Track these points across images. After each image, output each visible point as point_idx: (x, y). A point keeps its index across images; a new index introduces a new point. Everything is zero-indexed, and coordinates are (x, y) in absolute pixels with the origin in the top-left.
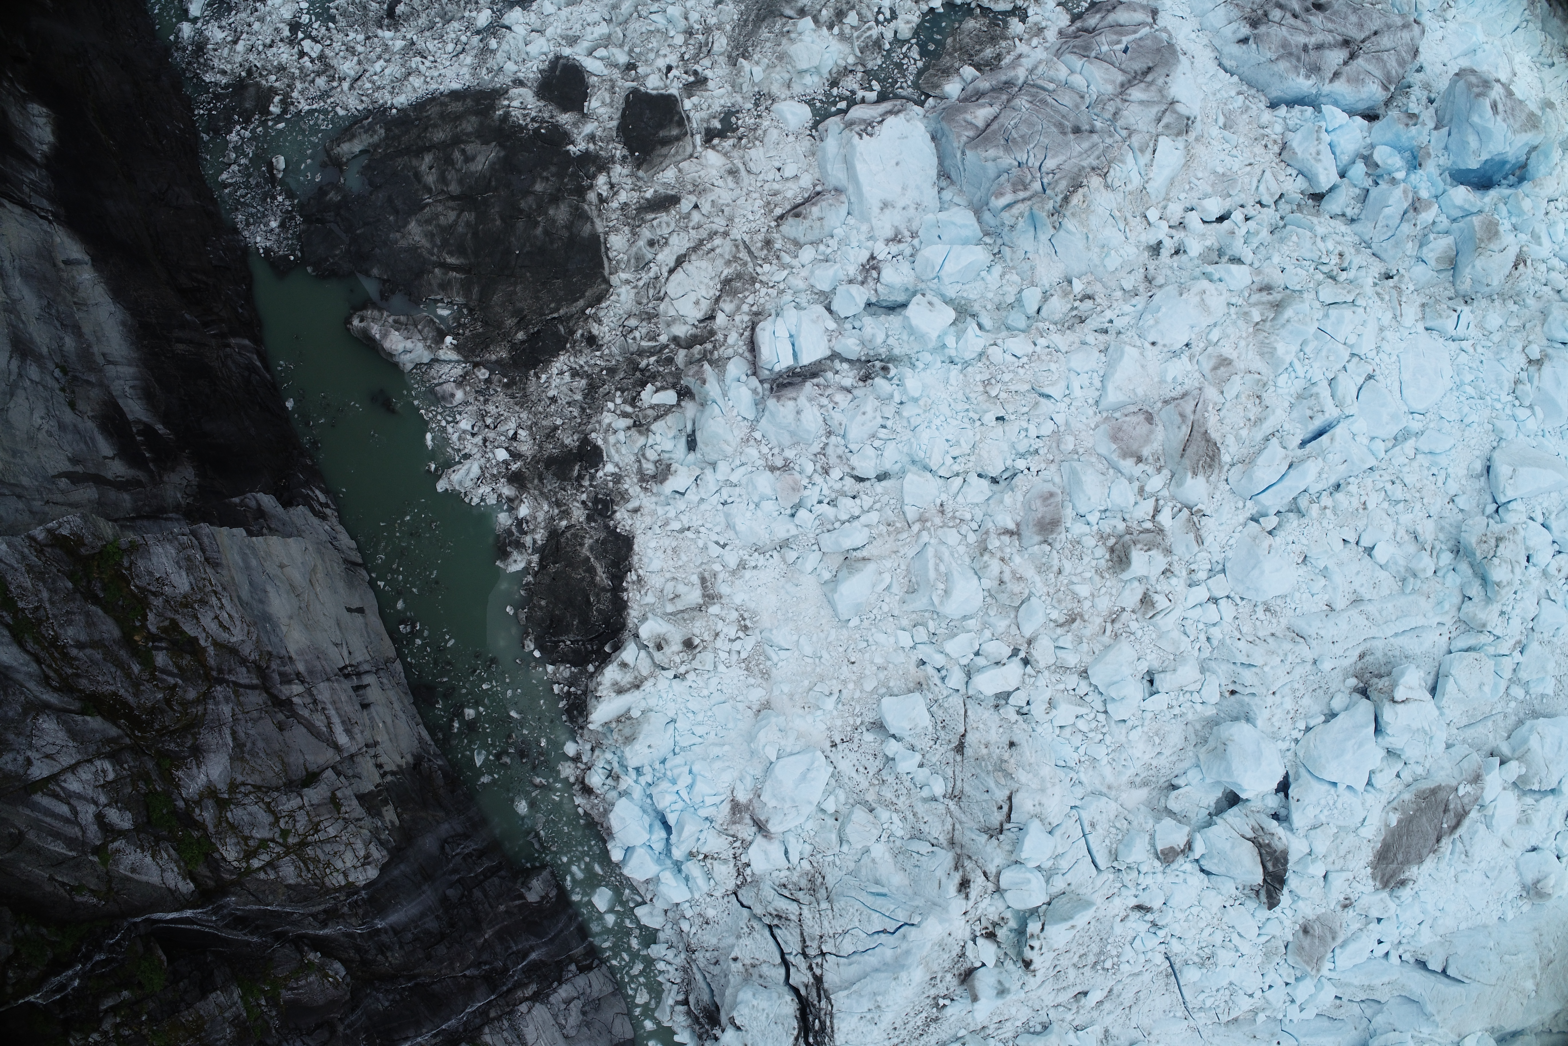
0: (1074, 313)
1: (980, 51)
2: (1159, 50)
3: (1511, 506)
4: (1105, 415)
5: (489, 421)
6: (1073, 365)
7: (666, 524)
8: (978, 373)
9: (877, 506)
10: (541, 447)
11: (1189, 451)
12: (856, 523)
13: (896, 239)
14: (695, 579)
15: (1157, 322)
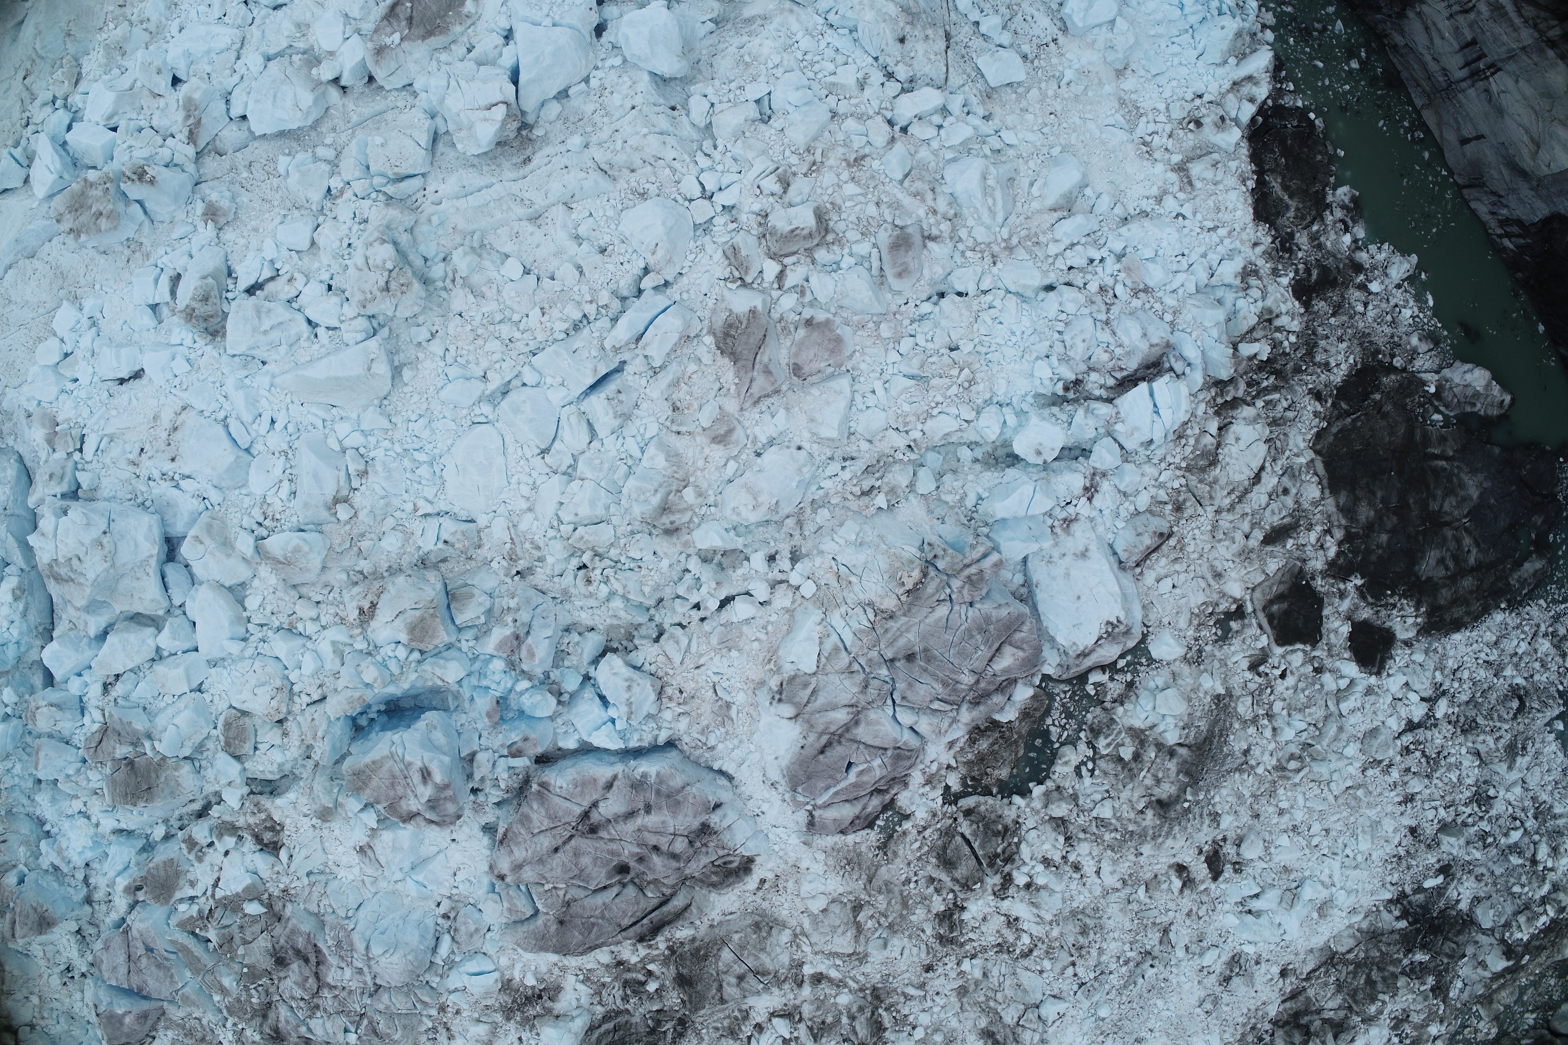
0: (877, 475)
1: (993, 744)
2: (809, 778)
3: (363, 335)
4: (844, 368)
5: (1389, 318)
6: (883, 414)
7: (1230, 233)
8: (981, 392)
9: (1050, 260)
10: (1343, 296)
11: (761, 336)
12: (1067, 242)
13: (1068, 522)
14: (1198, 184)
15: (800, 470)
